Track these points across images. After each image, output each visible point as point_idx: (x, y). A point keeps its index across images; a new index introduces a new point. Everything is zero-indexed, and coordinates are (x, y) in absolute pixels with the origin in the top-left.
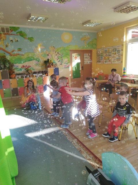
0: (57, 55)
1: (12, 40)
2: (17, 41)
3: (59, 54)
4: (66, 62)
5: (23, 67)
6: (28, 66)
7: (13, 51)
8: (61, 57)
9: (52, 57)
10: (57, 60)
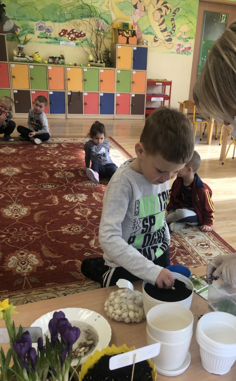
0: (160, 10)
3: (168, 8)
5: (62, 34)
6: (76, 32)
8: (173, 20)
9: (147, 15)
10: (159, 25)
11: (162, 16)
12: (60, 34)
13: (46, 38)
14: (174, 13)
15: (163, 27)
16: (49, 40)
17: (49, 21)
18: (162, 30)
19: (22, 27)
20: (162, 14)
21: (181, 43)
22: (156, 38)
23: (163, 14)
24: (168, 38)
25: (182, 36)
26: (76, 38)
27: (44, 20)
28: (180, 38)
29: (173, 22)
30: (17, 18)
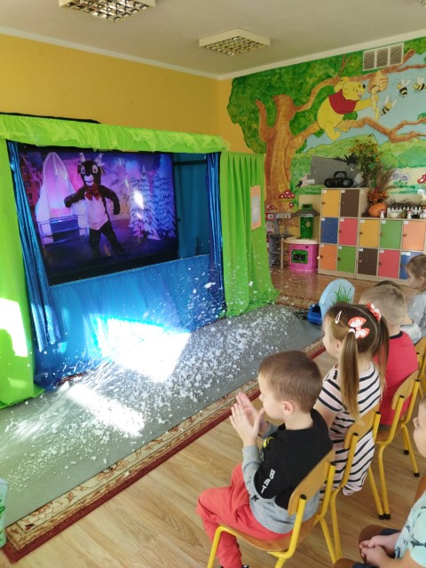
1: (405, 89)
2: (423, 85)
5: (422, 180)
7: (401, 126)
12: (419, 181)
13: (401, 187)
16: (404, 189)
17: (407, 168)
27: (400, 167)
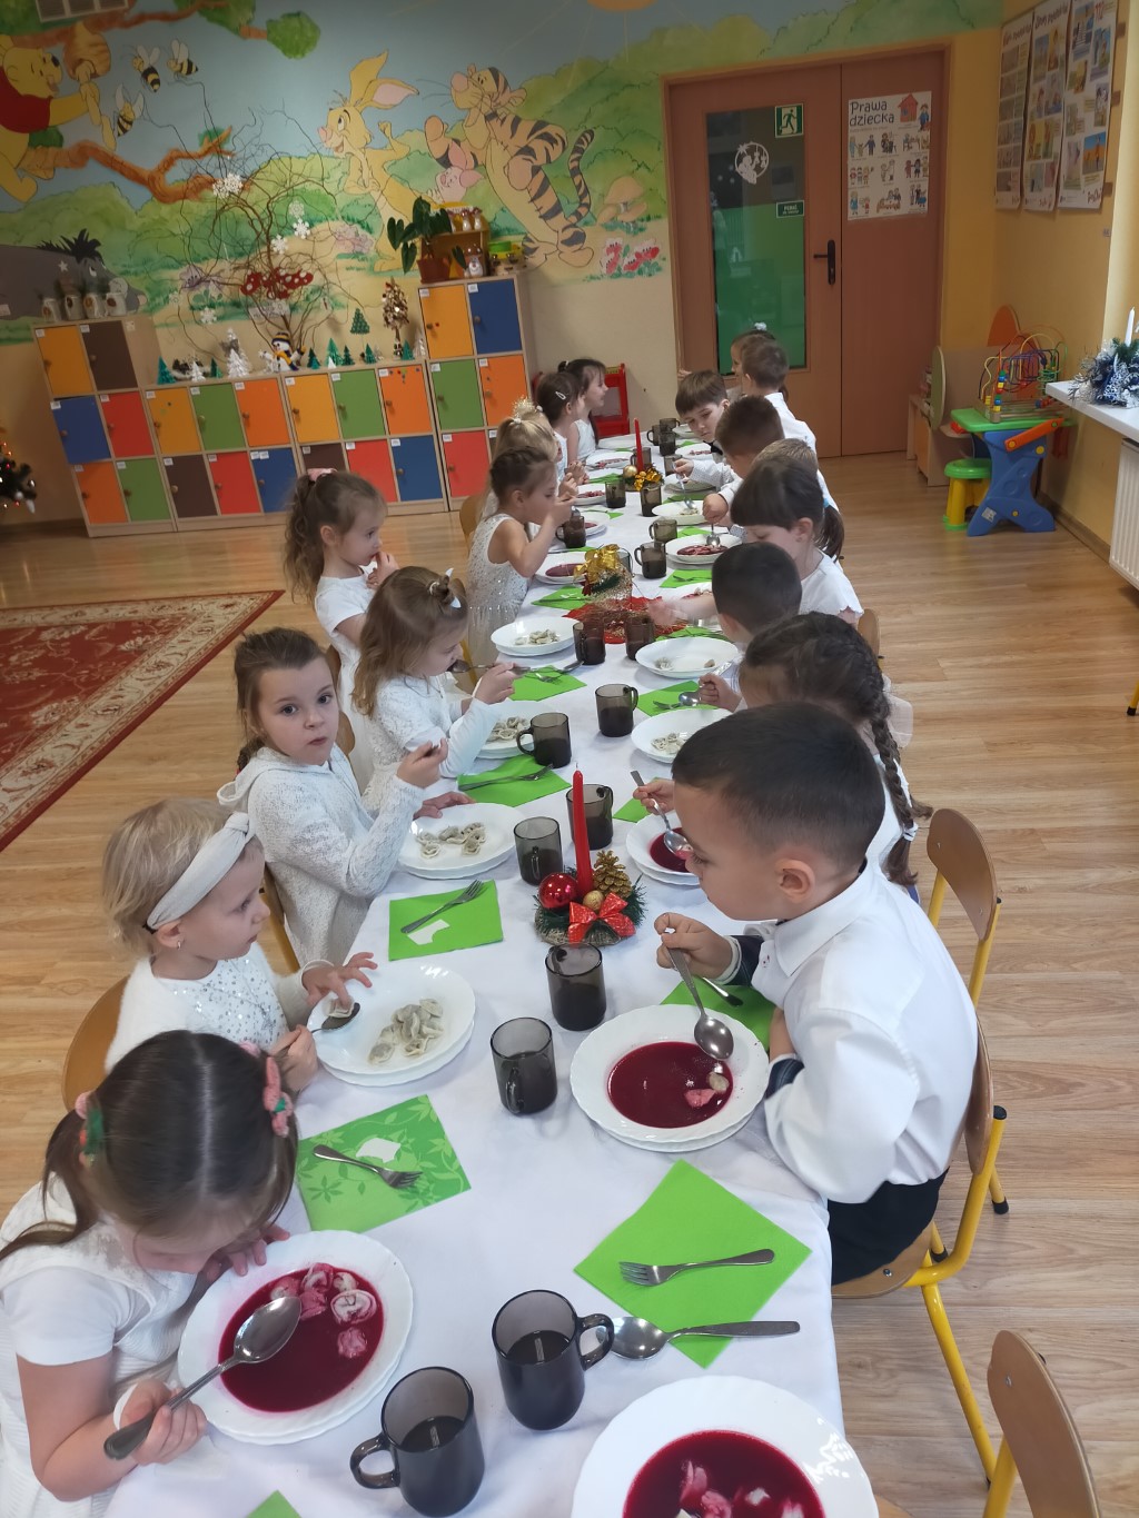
0: (527, 151)
1: (151, 70)
2: (190, 64)
3: (552, 140)
4: (627, 218)
5: (249, 287)
6: (287, 275)
7: (169, 163)
8: (575, 172)
9: (487, 176)
10: (532, 200)
11: (536, 170)
12: (244, 289)
13: (212, 306)
14: (576, 150)
15: (548, 201)
16: (219, 311)
17: (211, 260)
18: (543, 212)
19: (148, 289)
20: (536, 163)
21: (619, 241)
22: (531, 241)
23: (541, 159)
24: (569, 233)
25: (619, 218)
26: (290, 291)
27: (199, 261)
28: (612, 226)
29: (578, 179)
30: (132, 270)
